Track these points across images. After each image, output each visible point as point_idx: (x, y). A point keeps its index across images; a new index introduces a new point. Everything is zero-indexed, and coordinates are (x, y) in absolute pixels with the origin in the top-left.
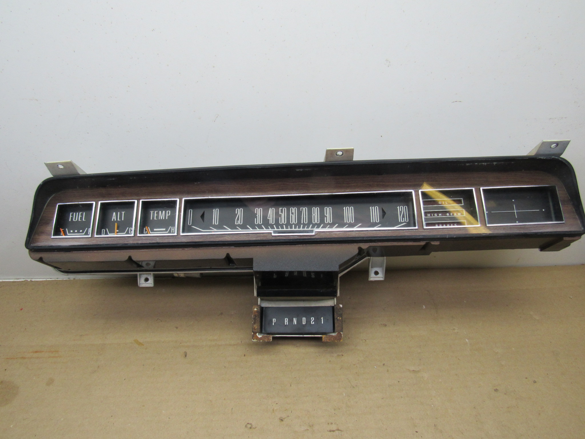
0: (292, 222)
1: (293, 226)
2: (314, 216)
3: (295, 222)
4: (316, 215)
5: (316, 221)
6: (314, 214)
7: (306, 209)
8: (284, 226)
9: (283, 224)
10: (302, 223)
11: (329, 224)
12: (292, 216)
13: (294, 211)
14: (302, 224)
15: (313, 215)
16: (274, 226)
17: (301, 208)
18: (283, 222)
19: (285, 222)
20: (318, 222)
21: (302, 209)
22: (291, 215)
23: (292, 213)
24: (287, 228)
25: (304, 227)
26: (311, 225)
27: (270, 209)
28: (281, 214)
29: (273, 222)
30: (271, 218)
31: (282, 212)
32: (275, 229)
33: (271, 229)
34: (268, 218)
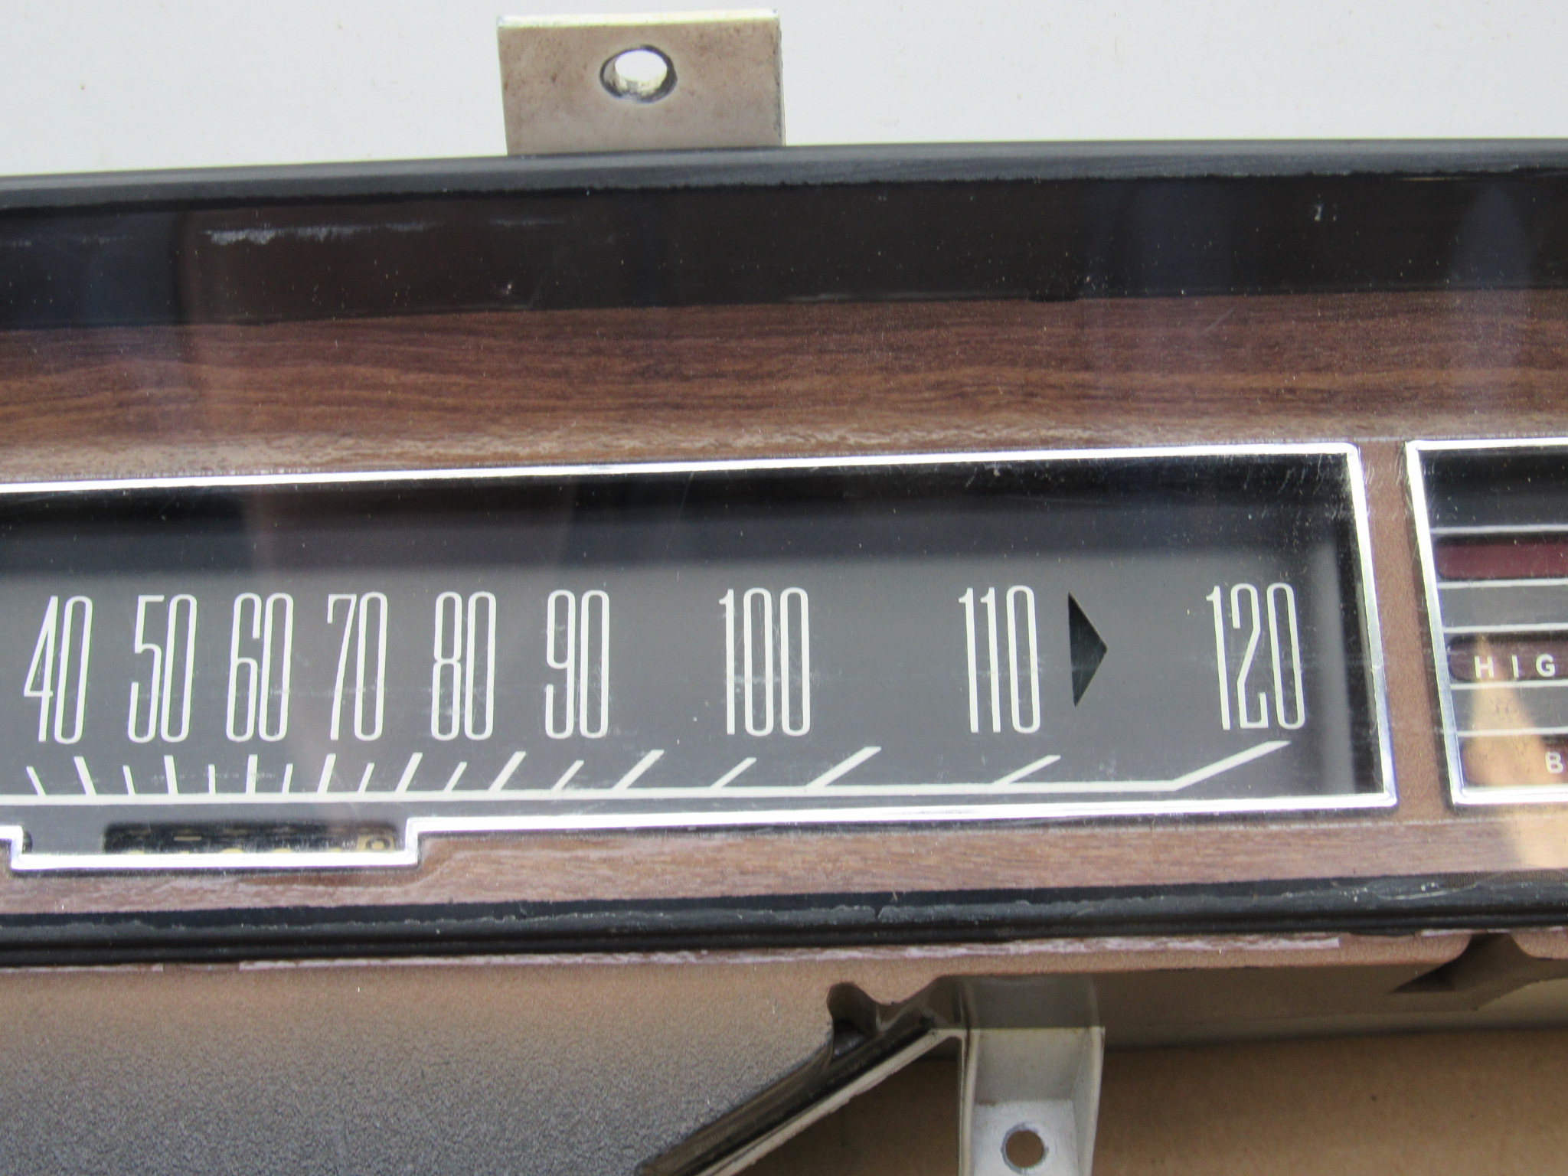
0: (240, 728)
1: (253, 761)
2: (447, 670)
3: (273, 728)
4: (463, 660)
5: (462, 719)
6: (448, 652)
7: (374, 604)
8: (169, 762)
9: (158, 748)
10: (334, 734)
11: (577, 746)
12: (244, 670)
13: (263, 628)
14: (333, 747)
15: (440, 661)
16: (80, 762)
17: (332, 599)
18: (159, 725)
19: (175, 729)
20: (479, 726)
21: (342, 608)
22: (235, 661)
23: (251, 648)
24: (192, 781)
25: (346, 779)
26: (416, 758)
27: (54, 601)
28: (149, 654)
29: (68, 732)
30: (54, 687)
31: (156, 631)
32: (81, 790)
33: (49, 790)
34: (28, 692)
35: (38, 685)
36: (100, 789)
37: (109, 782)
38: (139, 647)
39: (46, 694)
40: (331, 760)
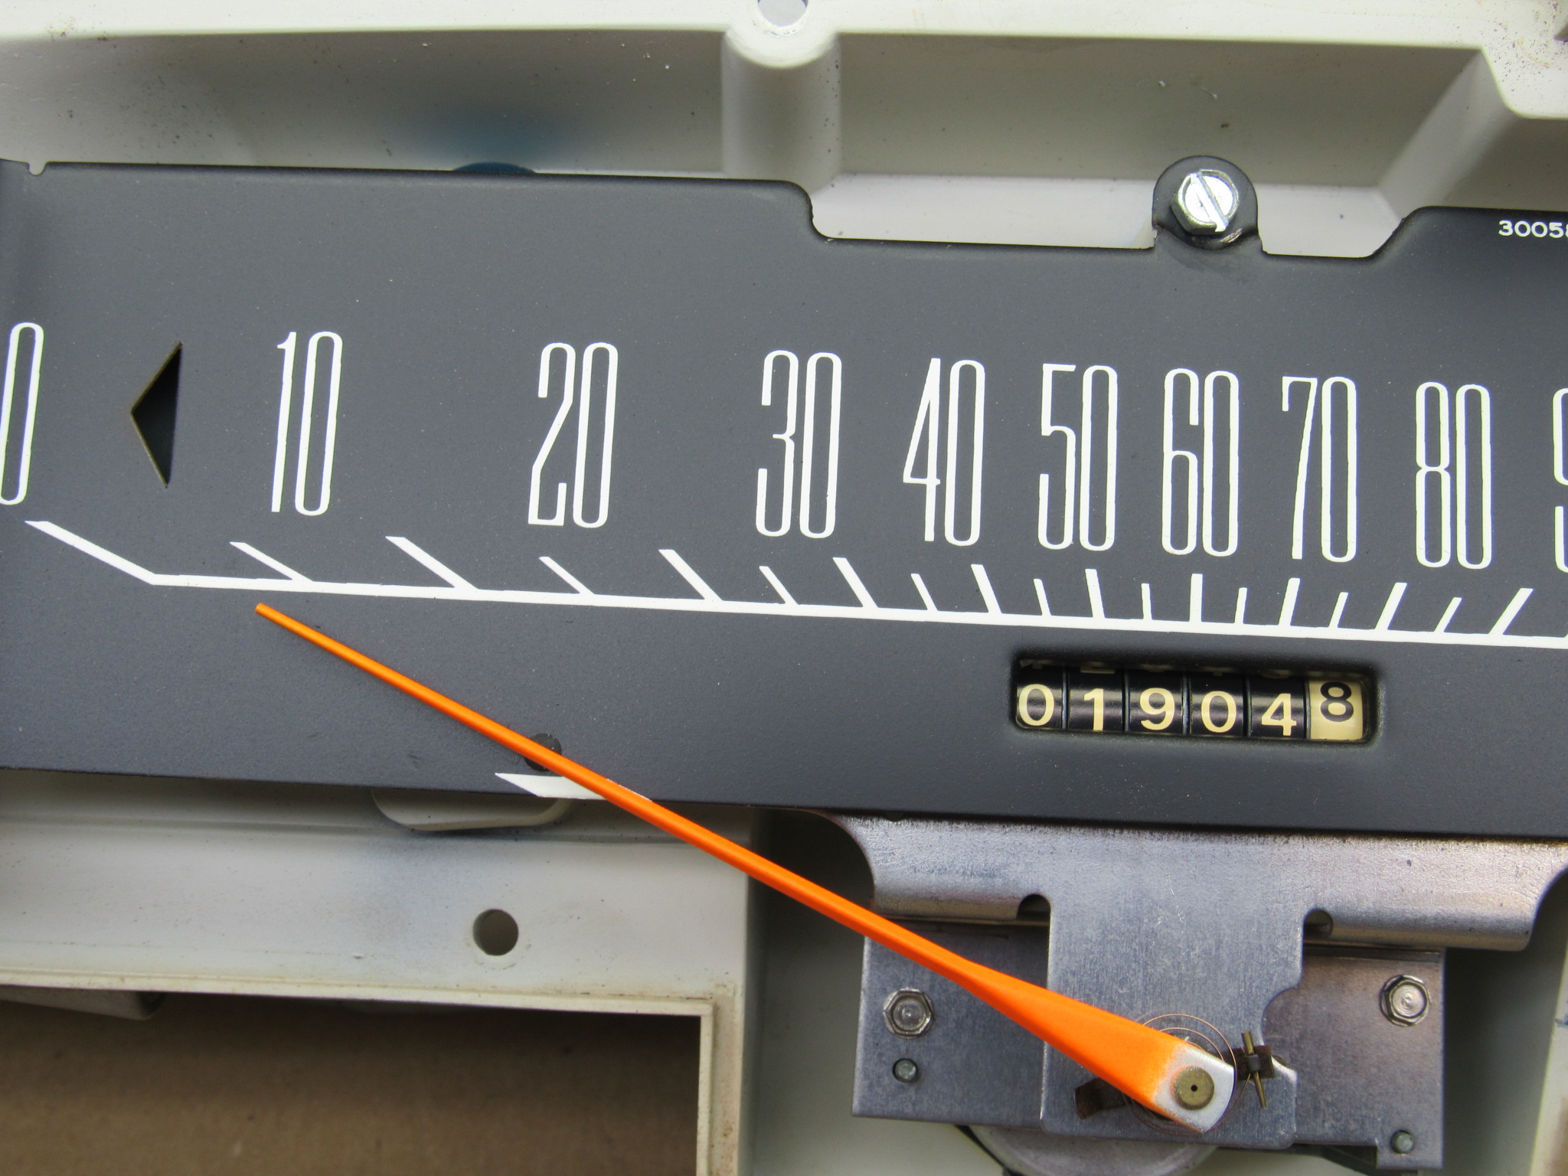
0: (1179, 540)
1: (1197, 581)
2: (1433, 480)
3: (1220, 541)
4: (1452, 469)
5: (1453, 547)
6: (1433, 458)
7: (1339, 392)
8: (1092, 576)
9: (1077, 557)
10: (1297, 553)
12: (1180, 465)
13: (1202, 412)
14: (1295, 569)
15: (1424, 469)
16: (979, 571)
17: (1287, 381)
18: (1077, 529)
19: (1097, 536)
20: (1475, 554)
21: (1299, 393)
22: (1169, 454)
23: (1189, 437)
24: (1121, 603)
25: (1311, 612)
26: (1399, 589)
27: (935, 364)
28: (1060, 437)
29: (962, 531)
30: (942, 473)
31: (1067, 411)
32: (982, 607)
33: (941, 606)
34: (907, 478)
35: (920, 470)
36: (1006, 608)
37: (1016, 599)
38: (1047, 429)
39: (931, 482)
40: (1294, 585)
